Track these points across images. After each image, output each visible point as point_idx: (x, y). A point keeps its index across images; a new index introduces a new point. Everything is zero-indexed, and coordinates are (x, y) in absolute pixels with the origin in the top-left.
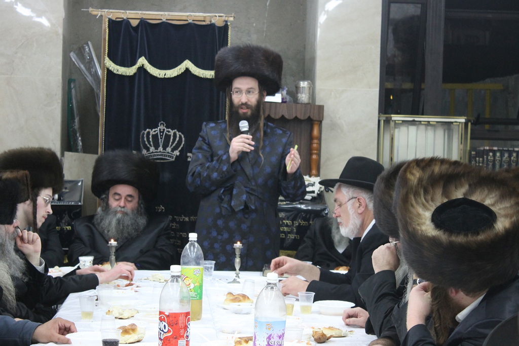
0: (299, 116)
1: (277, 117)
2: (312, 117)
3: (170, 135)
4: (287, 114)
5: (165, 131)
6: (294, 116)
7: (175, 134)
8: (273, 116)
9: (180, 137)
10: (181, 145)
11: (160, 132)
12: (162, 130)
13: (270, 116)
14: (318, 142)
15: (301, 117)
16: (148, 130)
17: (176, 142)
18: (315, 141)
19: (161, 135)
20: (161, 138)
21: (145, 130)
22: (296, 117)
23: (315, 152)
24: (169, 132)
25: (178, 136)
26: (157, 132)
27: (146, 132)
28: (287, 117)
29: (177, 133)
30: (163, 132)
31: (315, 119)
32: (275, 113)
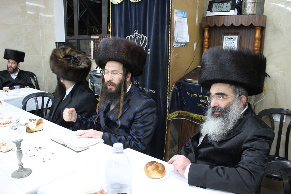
0: (243, 24)
1: (229, 25)
2: (253, 24)
3: (140, 38)
4: (235, 22)
5: (138, 36)
6: (240, 24)
7: (143, 37)
8: (225, 25)
9: (145, 39)
10: (146, 44)
11: (136, 36)
12: (136, 35)
13: (224, 25)
14: (260, 42)
15: (245, 24)
16: (131, 36)
17: (143, 42)
18: (257, 41)
19: (136, 38)
20: (136, 40)
21: (129, 36)
22: (242, 25)
23: (257, 49)
24: (139, 36)
25: (144, 38)
26: (134, 36)
27: (130, 37)
28: (235, 25)
29: (144, 36)
30: (137, 36)
31: (256, 25)
32: (227, 23)
